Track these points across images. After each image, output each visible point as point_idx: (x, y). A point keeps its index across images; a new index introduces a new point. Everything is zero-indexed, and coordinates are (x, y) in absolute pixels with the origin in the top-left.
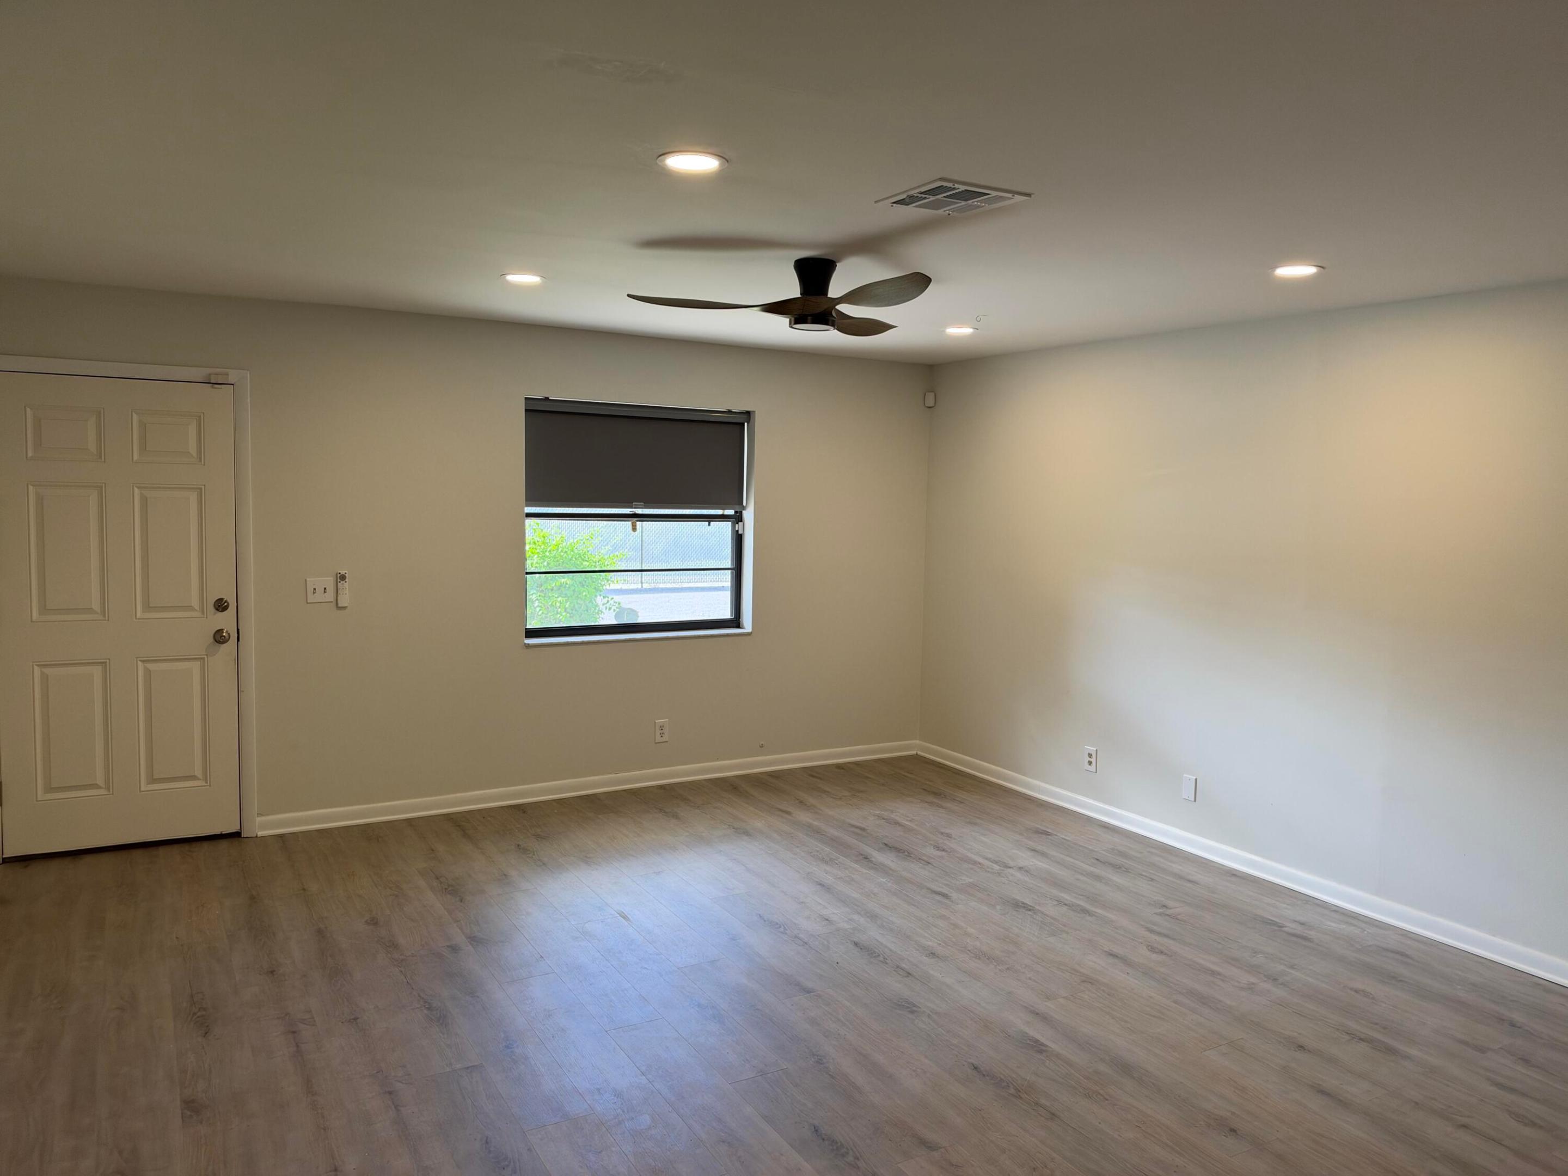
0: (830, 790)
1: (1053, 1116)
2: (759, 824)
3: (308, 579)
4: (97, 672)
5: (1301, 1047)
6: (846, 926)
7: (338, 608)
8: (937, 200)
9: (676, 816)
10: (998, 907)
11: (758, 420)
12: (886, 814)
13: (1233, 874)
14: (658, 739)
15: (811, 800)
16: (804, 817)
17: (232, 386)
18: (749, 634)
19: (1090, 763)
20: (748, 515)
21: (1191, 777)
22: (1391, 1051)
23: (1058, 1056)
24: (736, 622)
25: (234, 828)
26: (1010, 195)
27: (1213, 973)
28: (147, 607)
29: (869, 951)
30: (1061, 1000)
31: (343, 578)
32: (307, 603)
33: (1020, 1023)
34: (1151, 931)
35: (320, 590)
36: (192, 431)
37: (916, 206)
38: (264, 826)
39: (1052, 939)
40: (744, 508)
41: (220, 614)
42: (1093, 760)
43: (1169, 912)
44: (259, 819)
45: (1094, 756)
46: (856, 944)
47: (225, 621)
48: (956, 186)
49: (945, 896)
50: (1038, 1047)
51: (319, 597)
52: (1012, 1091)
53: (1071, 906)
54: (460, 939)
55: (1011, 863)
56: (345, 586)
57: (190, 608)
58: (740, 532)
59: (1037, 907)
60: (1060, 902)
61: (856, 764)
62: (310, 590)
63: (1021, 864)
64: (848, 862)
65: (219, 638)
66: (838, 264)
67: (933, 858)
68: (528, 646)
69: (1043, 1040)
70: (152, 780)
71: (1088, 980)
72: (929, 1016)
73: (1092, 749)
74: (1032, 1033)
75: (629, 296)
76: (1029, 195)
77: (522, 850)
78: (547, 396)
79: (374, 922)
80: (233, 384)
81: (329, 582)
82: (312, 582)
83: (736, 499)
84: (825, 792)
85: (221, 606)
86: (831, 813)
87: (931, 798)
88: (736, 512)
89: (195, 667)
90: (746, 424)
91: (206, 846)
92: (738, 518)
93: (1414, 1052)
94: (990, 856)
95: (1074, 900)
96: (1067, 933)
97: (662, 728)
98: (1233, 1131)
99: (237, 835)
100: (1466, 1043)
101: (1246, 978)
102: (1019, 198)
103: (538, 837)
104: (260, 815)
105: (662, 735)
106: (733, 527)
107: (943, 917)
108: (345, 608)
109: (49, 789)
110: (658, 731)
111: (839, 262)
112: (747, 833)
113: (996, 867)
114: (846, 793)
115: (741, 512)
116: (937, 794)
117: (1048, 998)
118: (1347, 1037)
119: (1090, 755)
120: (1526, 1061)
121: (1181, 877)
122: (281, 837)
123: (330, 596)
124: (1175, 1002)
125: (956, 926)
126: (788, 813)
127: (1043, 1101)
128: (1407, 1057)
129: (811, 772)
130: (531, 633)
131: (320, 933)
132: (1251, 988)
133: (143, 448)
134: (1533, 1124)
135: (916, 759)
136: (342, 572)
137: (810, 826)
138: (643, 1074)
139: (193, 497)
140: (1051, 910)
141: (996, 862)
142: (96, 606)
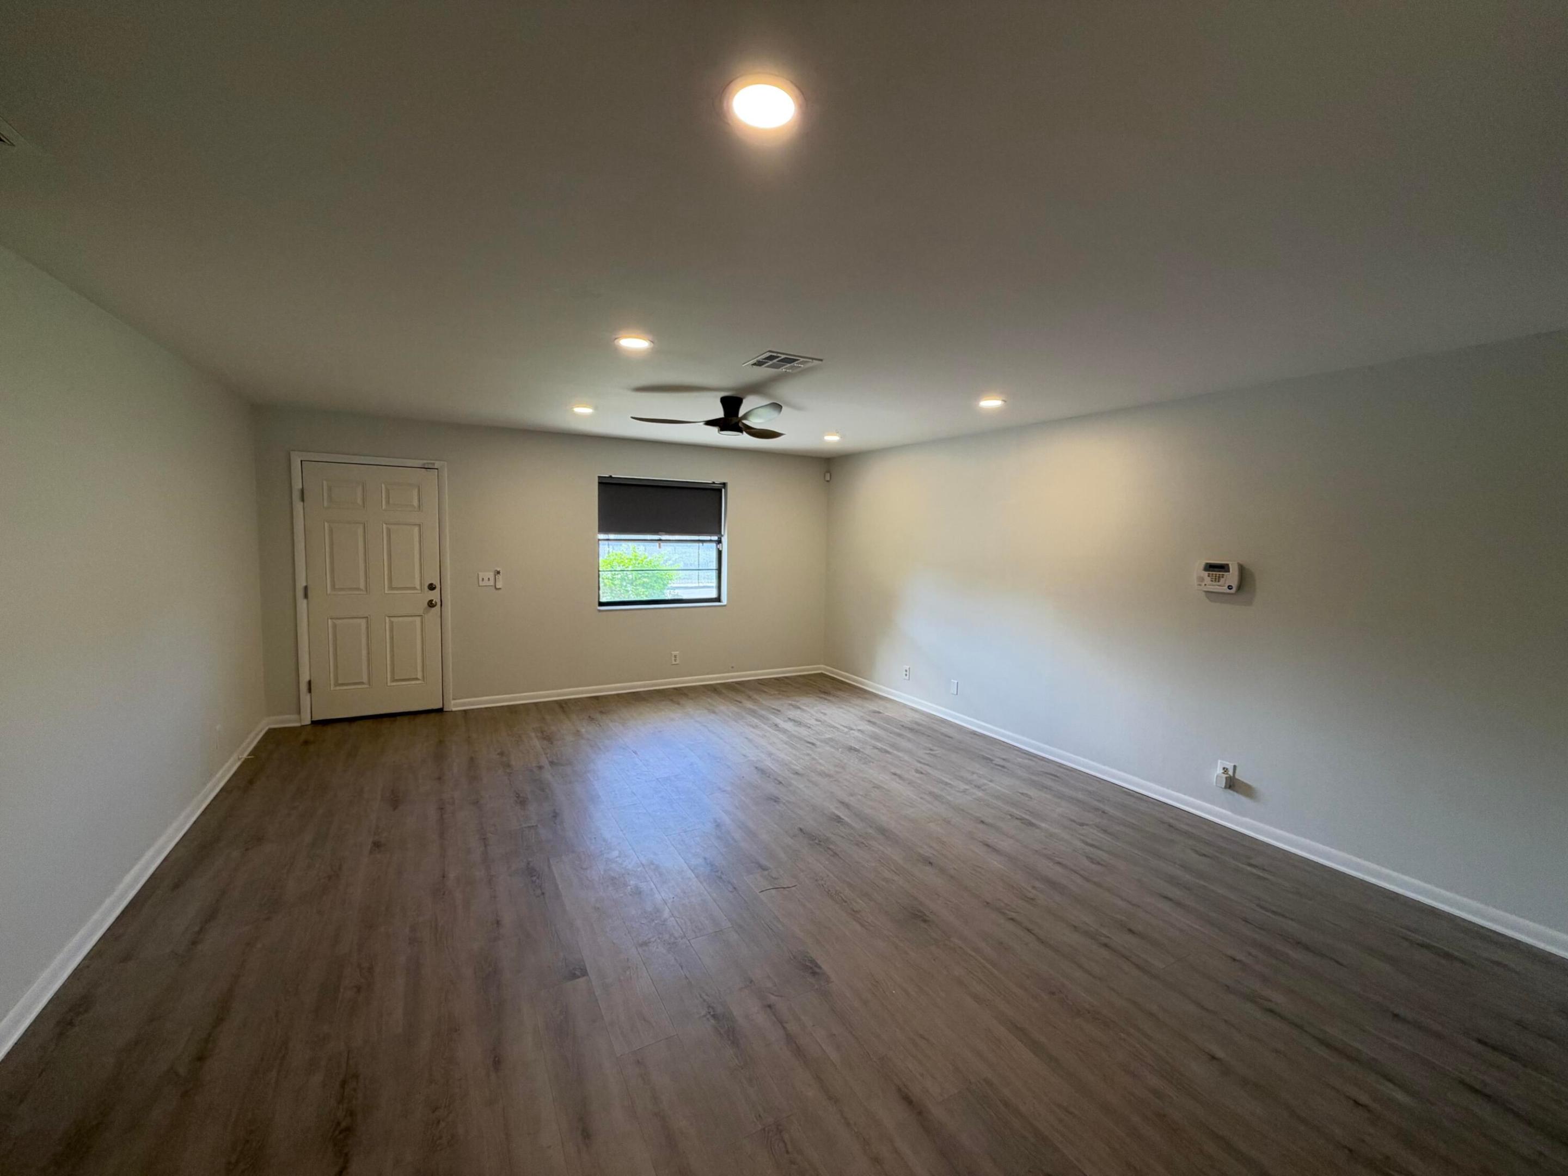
0: (767, 691)
1: (835, 854)
2: (723, 708)
3: (480, 573)
4: (363, 622)
5: (982, 822)
6: (753, 759)
7: (496, 589)
8: (774, 363)
9: (679, 704)
10: (840, 750)
11: (729, 487)
12: (793, 703)
13: (974, 733)
14: (674, 663)
15: (756, 696)
16: (749, 704)
17: (436, 470)
18: (725, 606)
19: (906, 675)
20: (724, 539)
21: (954, 681)
22: (1031, 824)
23: (848, 824)
24: (718, 599)
25: (439, 706)
26: (811, 360)
27: (947, 784)
28: (391, 588)
29: (762, 771)
30: (859, 797)
31: (498, 573)
32: (479, 586)
33: (833, 808)
34: (920, 762)
35: (486, 579)
36: (415, 492)
37: (768, 367)
38: (456, 705)
39: (863, 766)
40: (722, 536)
41: (430, 592)
42: (908, 673)
43: (932, 752)
44: (453, 702)
45: (908, 671)
46: (756, 768)
47: (434, 596)
48: (779, 355)
49: (813, 744)
50: (838, 819)
51: (486, 583)
52: (817, 841)
53: (880, 750)
54: (544, 762)
55: (855, 728)
56: (500, 577)
57: (415, 588)
58: (720, 549)
59: (861, 750)
60: (875, 747)
61: (786, 678)
62: (480, 579)
63: (859, 728)
64: (766, 727)
65: (431, 604)
66: (744, 401)
67: (812, 725)
68: (600, 611)
69: (842, 817)
70: (394, 680)
71: (877, 787)
72: (784, 804)
73: (907, 667)
74: (837, 812)
75: (632, 418)
76: (821, 360)
77: (591, 719)
78: (611, 474)
79: (502, 754)
80: (437, 469)
81: (491, 575)
82: (481, 575)
83: (718, 531)
84: (765, 692)
85: (432, 587)
86: (764, 702)
87: (823, 696)
88: (719, 538)
89: (418, 619)
90: (723, 490)
91: (423, 716)
92: (719, 542)
93: (1043, 825)
94: (843, 724)
95: (882, 746)
96: (873, 762)
97: (675, 656)
98: (930, 863)
99: (440, 711)
100: (1074, 821)
101: (963, 786)
102: (816, 362)
103: (601, 712)
104: (454, 699)
105: (675, 660)
106: (717, 546)
107: (808, 755)
108: (500, 589)
109: (337, 684)
110: (673, 659)
111: (744, 398)
112: (714, 712)
113: (846, 730)
114: (776, 693)
115: (721, 538)
116: (825, 693)
117: (852, 795)
118: (1010, 817)
119: (906, 671)
120: (1105, 831)
121: (946, 736)
122: (465, 711)
123: (492, 583)
124: (921, 798)
125: (814, 759)
126: (740, 702)
127: (831, 846)
128: (1037, 827)
129: (760, 682)
130: (601, 604)
131: (472, 759)
132: (965, 791)
133: (388, 502)
134: (1099, 863)
135: (822, 675)
136: (498, 570)
137: (750, 709)
138: (622, 830)
139: (416, 529)
140: (868, 751)
141: (846, 727)
142: (362, 586)
